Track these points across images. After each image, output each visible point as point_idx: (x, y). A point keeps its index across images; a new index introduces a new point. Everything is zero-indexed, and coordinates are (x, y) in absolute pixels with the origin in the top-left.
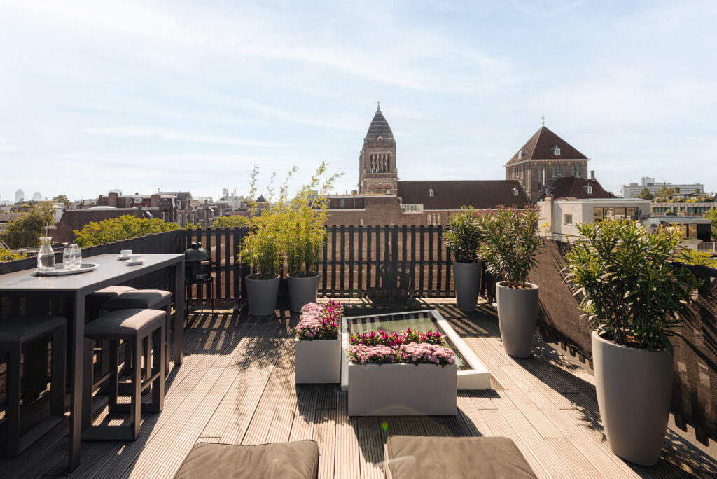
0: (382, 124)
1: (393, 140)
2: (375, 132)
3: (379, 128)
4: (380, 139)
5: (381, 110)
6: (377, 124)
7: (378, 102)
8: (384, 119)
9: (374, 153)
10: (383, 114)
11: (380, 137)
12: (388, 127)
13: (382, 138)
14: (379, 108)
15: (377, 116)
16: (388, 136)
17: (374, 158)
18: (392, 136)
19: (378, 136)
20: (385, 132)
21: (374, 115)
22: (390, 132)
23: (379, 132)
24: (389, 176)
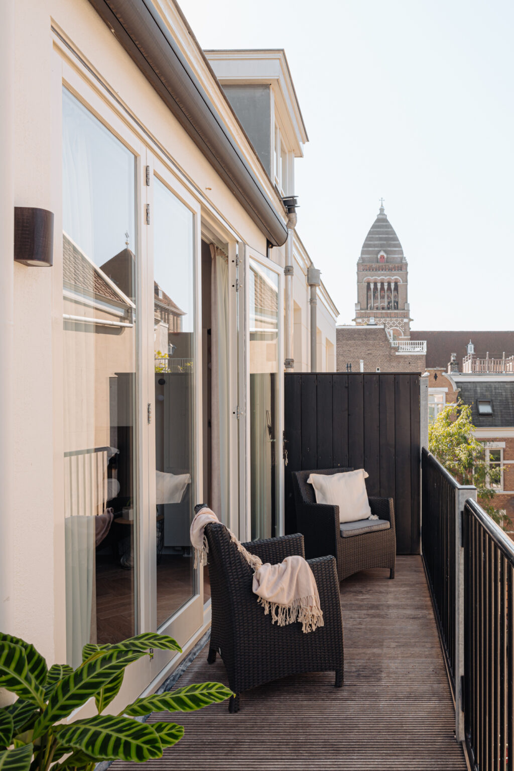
0: (387, 233)
1: (402, 258)
2: (375, 246)
3: (381, 239)
4: (382, 257)
5: (385, 212)
6: (378, 233)
7: (382, 200)
8: (390, 226)
9: (372, 279)
10: (388, 218)
11: (382, 253)
12: (396, 239)
13: (385, 256)
14: (382, 210)
15: (378, 220)
16: (394, 252)
17: (372, 286)
18: (402, 253)
19: (379, 251)
20: (389, 246)
21: (376, 218)
22: (399, 246)
23: (382, 246)
24: (396, 316)
